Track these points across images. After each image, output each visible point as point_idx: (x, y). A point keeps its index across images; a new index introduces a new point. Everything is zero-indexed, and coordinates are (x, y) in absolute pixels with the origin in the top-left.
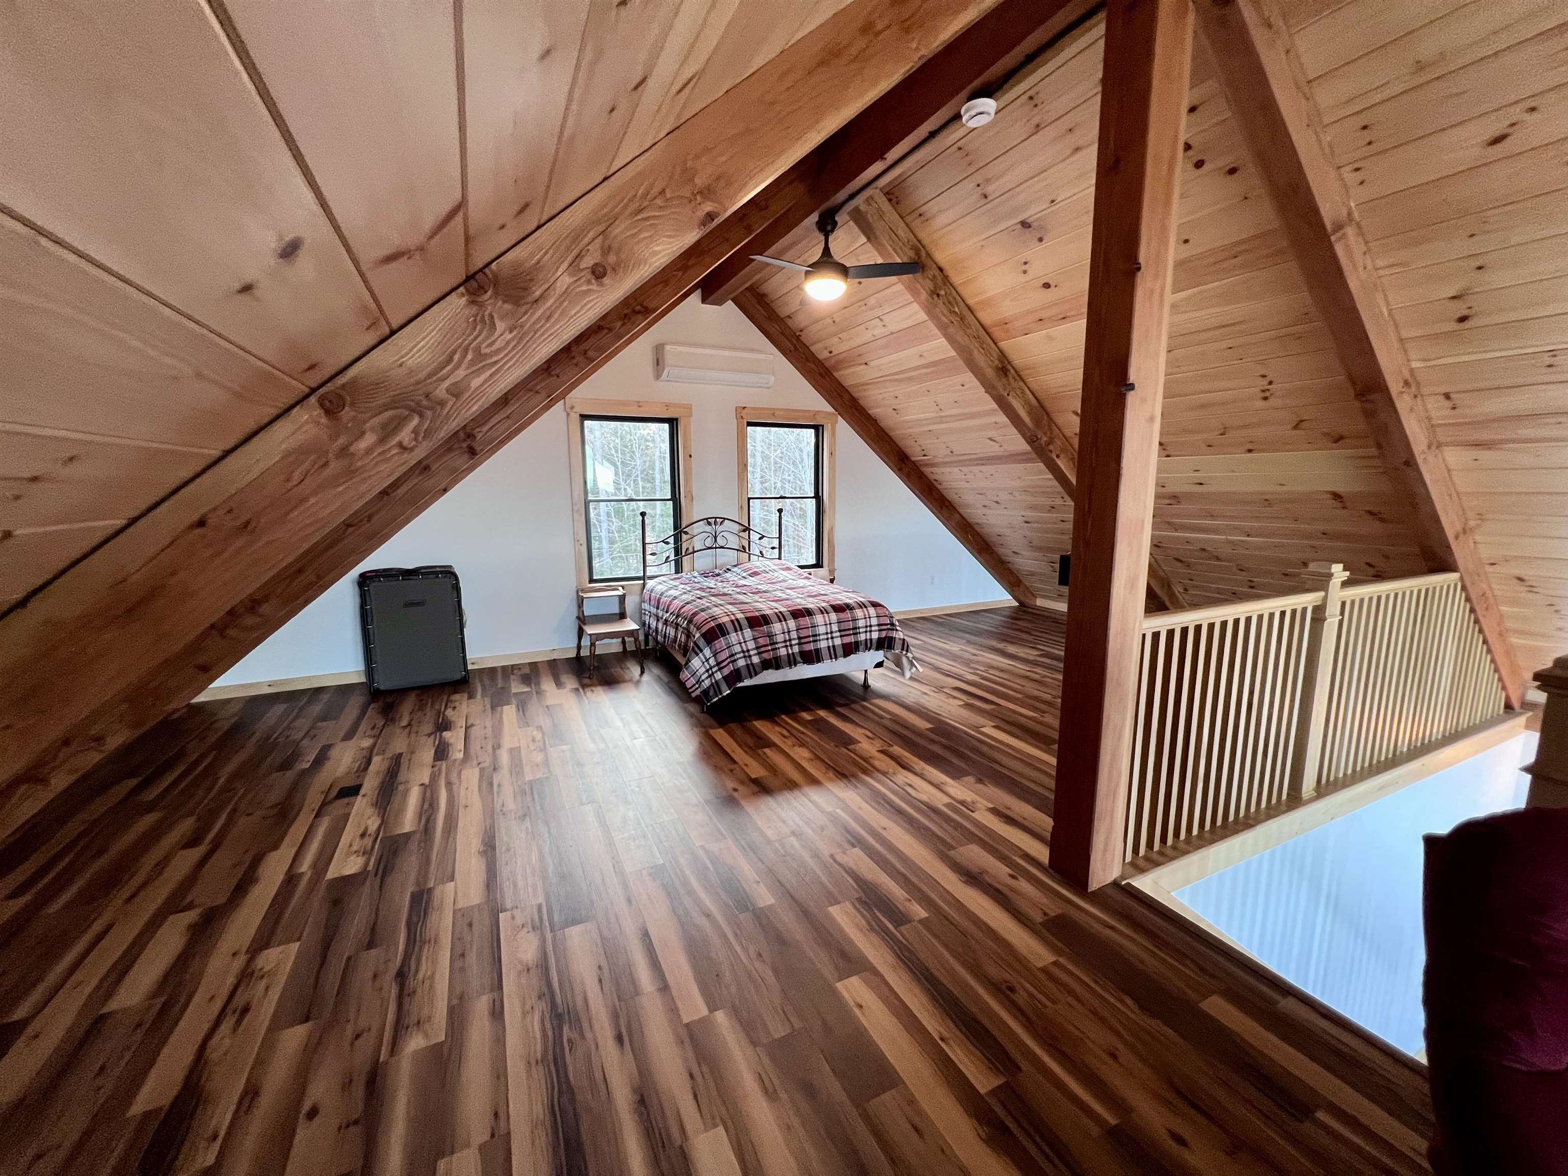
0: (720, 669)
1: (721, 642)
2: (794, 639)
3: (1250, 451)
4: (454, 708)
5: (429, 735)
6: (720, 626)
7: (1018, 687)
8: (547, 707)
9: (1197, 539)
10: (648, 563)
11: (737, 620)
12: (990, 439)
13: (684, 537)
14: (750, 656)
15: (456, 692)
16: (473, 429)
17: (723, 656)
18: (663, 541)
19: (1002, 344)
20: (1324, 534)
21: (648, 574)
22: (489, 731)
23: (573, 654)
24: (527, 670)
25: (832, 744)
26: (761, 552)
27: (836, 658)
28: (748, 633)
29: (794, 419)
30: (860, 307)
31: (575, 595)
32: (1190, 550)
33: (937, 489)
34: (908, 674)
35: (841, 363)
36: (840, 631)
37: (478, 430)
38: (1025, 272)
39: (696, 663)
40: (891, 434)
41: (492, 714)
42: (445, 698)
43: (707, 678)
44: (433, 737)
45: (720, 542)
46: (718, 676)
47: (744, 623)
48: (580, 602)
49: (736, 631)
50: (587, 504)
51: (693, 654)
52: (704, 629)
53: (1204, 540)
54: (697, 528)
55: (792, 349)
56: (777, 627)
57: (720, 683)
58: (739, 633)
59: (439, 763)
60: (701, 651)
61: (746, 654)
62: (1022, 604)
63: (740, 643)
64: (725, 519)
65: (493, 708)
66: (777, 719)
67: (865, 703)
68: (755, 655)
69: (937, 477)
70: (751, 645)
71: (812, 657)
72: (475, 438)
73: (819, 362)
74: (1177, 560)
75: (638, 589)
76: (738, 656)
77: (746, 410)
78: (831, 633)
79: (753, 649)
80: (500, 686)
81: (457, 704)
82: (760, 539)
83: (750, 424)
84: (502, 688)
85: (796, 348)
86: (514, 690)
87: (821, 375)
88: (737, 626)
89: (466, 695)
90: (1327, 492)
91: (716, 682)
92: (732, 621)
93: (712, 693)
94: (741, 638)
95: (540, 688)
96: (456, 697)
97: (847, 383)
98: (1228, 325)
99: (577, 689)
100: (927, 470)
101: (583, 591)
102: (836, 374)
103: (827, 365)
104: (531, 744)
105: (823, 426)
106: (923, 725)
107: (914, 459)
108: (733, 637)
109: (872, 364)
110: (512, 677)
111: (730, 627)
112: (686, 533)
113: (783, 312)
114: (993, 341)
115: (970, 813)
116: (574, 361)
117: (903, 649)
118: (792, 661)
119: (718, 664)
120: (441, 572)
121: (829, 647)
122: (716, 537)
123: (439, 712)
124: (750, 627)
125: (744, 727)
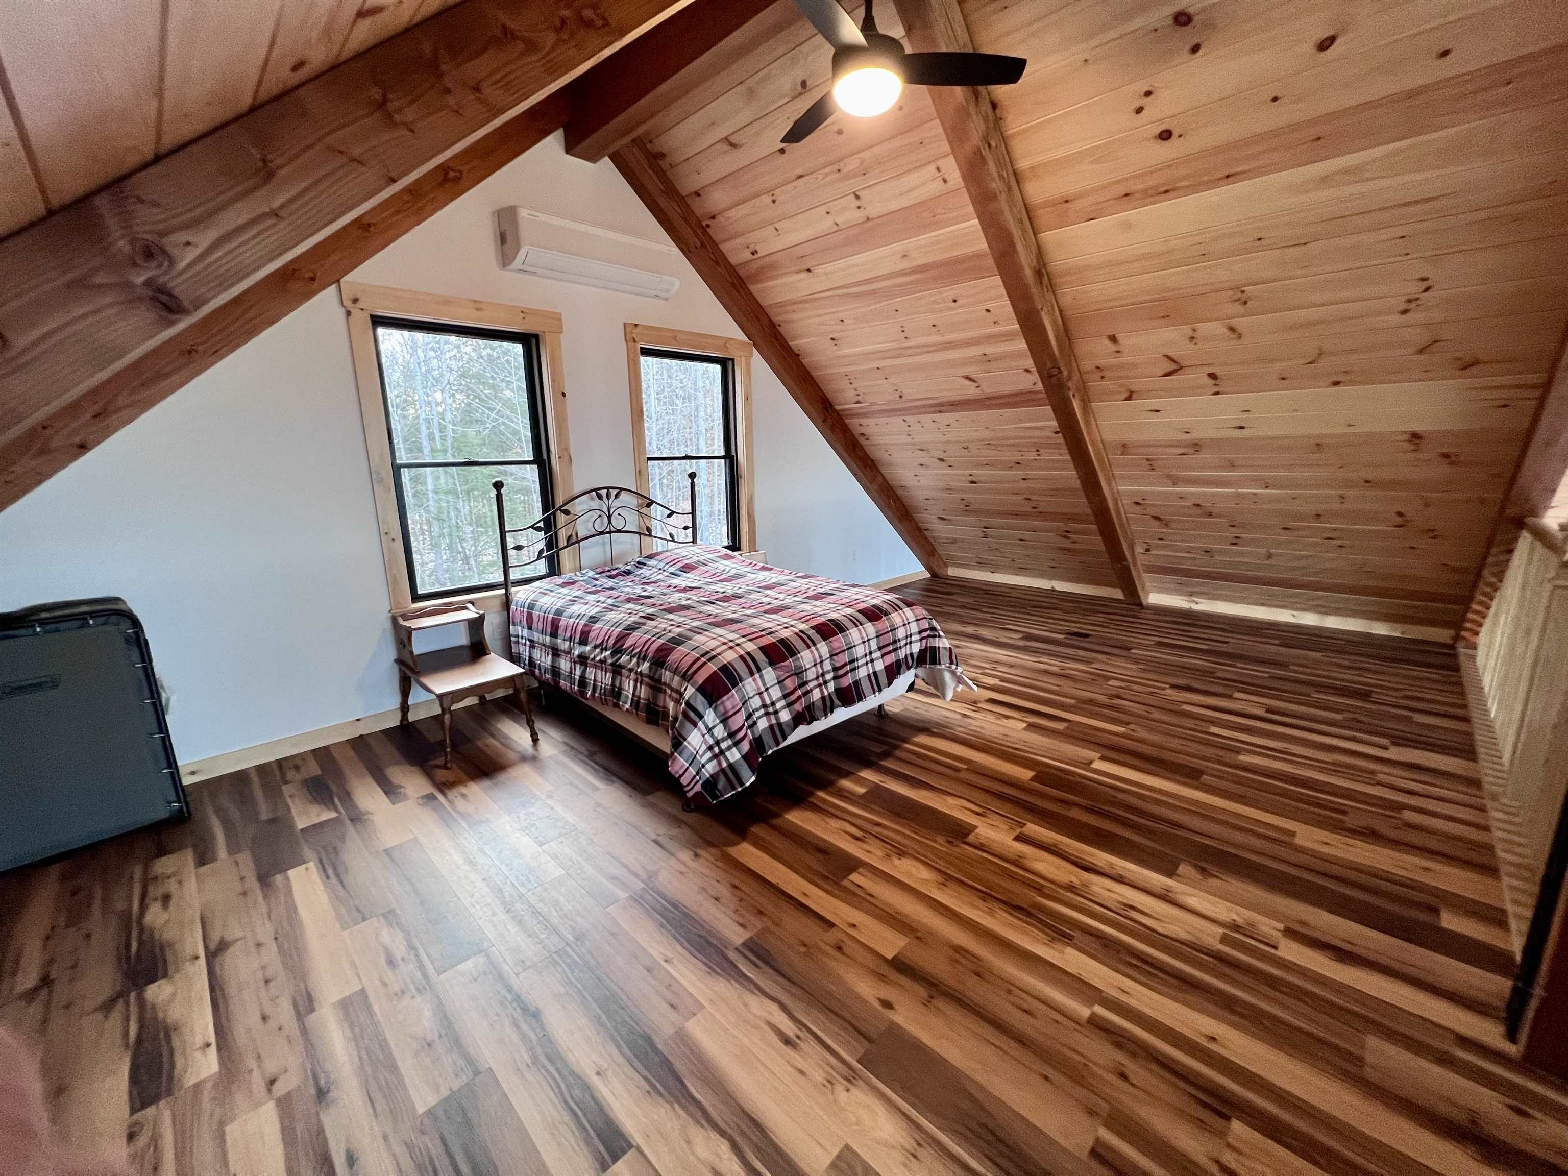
0: (736, 744)
1: (731, 700)
2: (828, 672)
3: (1336, 383)
4: (166, 898)
5: (107, 1007)
6: (726, 669)
7: (1056, 688)
8: (386, 851)
9: (1193, 494)
10: (512, 562)
11: (748, 653)
12: (968, 378)
13: (562, 518)
14: (776, 712)
15: (162, 852)
16: (163, 234)
17: (738, 721)
18: (532, 527)
19: (1046, 236)
20: (1367, 482)
21: (514, 575)
22: (270, 953)
23: (394, 721)
24: (314, 769)
25: (940, 839)
26: (671, 535)
27: (880, 690)
28: (770, 674)
29: (696, 347)
30: (827, 175)
31: (388, 625)
32: (1184, 507)
33: (861, 446)
34: (950, 695)
35: (767, 270)
36: (880, 649)
37: (181, 237)
38: (1139, 110)
39: (695, 740)
40: (815, 374)
41: (266, 897)
42: (138, 871)
43: (710, 760)
44: (117, 1015)
45: (617, 523)
46: (734, 755)
47: (761, 658)
48: (403, 637)
49: (752, 674)
50: (396, 470)
51: (688, 725)
52: (701, 678)
53: (1199, 494)
54: (580, 504)
55: (698, 244)
56: (806, 657)
57: (738, 767)
58: (757, 676)
59: (150, 1111)
60: (701, 717)
61: (769, 709)
62: (934, 575)
63: (760, 694)
64: (621, 489)
65: (264, 879)
66: (811, 800)
67: (907, 746)
68: (783, 708)
69: (862, 430)
70: (776, 693)
71: (848, 695)
72: (172, 263)
73: (732, 270)
74: (1156, 518)
75: (496, 605)
76: (757, 714)
77: (638, 330)
78: (871, 653)
79: (779, 700)
80: (264, 816)
81: (171, 886)
82: (669, 516)
83: (646, 352)
84: (273, 821)
85: (703, 245)
86: (301, 823)
87: (733, 285)
88: (752, 665)
89: (188, 856)
90: (1405, 432)
91: (730, 766)
92: (741, 657)
93: (722, 783)
94: (760, 684)
95: (355, 807)
96: (164, 865)
97: (766, 301)
98: (1416, 202)
99: (430, 797)
100: (853, 423)
101: (406, 617)
102: (753, 288)
103: (742, 273)
104: (389, 975)
105: (733, 360)
106: (1026, 775)
107: (838, 408)
108: (750, 685)
109: (817, 270)
110: (286, 789)
111: (741, 668)
112: (567, 512)
113: (687, 185)
114: (1033, 229)
115: (1272, 951)
116: (451, 100)
117: (952, 663)
118: (828, 707)
119: (731, 735)
120: (93, 615)
121: (869, 675)
122: (609, 517)
123: (126, 917)
124: (771, 664)
125: (777, 829)
